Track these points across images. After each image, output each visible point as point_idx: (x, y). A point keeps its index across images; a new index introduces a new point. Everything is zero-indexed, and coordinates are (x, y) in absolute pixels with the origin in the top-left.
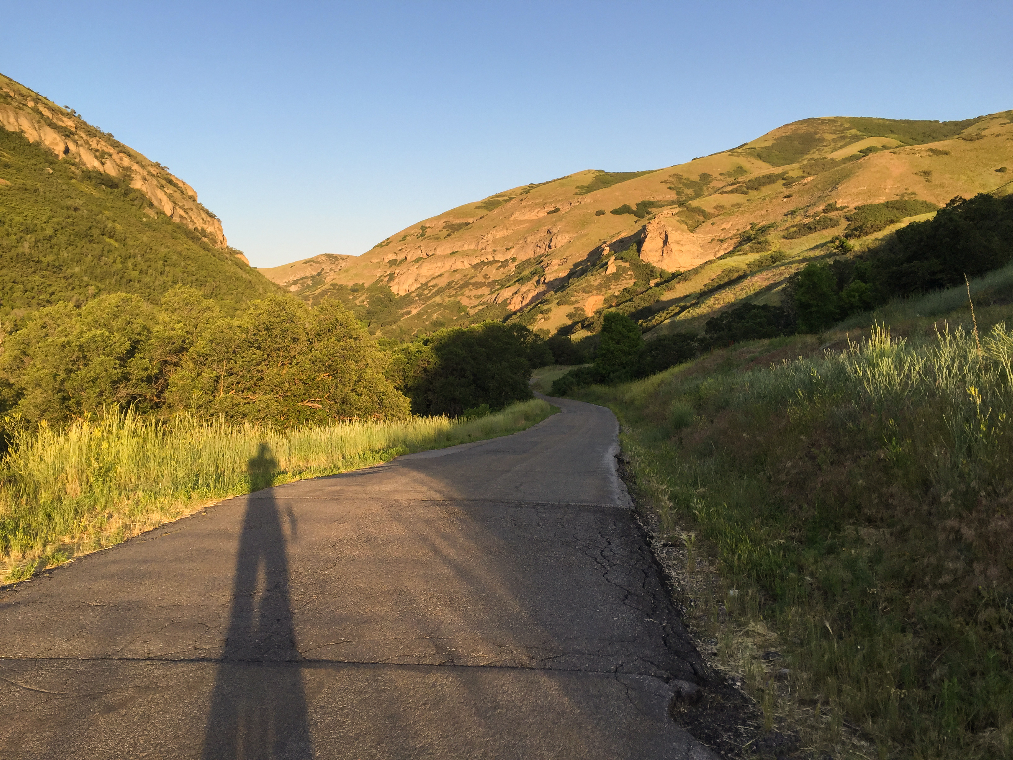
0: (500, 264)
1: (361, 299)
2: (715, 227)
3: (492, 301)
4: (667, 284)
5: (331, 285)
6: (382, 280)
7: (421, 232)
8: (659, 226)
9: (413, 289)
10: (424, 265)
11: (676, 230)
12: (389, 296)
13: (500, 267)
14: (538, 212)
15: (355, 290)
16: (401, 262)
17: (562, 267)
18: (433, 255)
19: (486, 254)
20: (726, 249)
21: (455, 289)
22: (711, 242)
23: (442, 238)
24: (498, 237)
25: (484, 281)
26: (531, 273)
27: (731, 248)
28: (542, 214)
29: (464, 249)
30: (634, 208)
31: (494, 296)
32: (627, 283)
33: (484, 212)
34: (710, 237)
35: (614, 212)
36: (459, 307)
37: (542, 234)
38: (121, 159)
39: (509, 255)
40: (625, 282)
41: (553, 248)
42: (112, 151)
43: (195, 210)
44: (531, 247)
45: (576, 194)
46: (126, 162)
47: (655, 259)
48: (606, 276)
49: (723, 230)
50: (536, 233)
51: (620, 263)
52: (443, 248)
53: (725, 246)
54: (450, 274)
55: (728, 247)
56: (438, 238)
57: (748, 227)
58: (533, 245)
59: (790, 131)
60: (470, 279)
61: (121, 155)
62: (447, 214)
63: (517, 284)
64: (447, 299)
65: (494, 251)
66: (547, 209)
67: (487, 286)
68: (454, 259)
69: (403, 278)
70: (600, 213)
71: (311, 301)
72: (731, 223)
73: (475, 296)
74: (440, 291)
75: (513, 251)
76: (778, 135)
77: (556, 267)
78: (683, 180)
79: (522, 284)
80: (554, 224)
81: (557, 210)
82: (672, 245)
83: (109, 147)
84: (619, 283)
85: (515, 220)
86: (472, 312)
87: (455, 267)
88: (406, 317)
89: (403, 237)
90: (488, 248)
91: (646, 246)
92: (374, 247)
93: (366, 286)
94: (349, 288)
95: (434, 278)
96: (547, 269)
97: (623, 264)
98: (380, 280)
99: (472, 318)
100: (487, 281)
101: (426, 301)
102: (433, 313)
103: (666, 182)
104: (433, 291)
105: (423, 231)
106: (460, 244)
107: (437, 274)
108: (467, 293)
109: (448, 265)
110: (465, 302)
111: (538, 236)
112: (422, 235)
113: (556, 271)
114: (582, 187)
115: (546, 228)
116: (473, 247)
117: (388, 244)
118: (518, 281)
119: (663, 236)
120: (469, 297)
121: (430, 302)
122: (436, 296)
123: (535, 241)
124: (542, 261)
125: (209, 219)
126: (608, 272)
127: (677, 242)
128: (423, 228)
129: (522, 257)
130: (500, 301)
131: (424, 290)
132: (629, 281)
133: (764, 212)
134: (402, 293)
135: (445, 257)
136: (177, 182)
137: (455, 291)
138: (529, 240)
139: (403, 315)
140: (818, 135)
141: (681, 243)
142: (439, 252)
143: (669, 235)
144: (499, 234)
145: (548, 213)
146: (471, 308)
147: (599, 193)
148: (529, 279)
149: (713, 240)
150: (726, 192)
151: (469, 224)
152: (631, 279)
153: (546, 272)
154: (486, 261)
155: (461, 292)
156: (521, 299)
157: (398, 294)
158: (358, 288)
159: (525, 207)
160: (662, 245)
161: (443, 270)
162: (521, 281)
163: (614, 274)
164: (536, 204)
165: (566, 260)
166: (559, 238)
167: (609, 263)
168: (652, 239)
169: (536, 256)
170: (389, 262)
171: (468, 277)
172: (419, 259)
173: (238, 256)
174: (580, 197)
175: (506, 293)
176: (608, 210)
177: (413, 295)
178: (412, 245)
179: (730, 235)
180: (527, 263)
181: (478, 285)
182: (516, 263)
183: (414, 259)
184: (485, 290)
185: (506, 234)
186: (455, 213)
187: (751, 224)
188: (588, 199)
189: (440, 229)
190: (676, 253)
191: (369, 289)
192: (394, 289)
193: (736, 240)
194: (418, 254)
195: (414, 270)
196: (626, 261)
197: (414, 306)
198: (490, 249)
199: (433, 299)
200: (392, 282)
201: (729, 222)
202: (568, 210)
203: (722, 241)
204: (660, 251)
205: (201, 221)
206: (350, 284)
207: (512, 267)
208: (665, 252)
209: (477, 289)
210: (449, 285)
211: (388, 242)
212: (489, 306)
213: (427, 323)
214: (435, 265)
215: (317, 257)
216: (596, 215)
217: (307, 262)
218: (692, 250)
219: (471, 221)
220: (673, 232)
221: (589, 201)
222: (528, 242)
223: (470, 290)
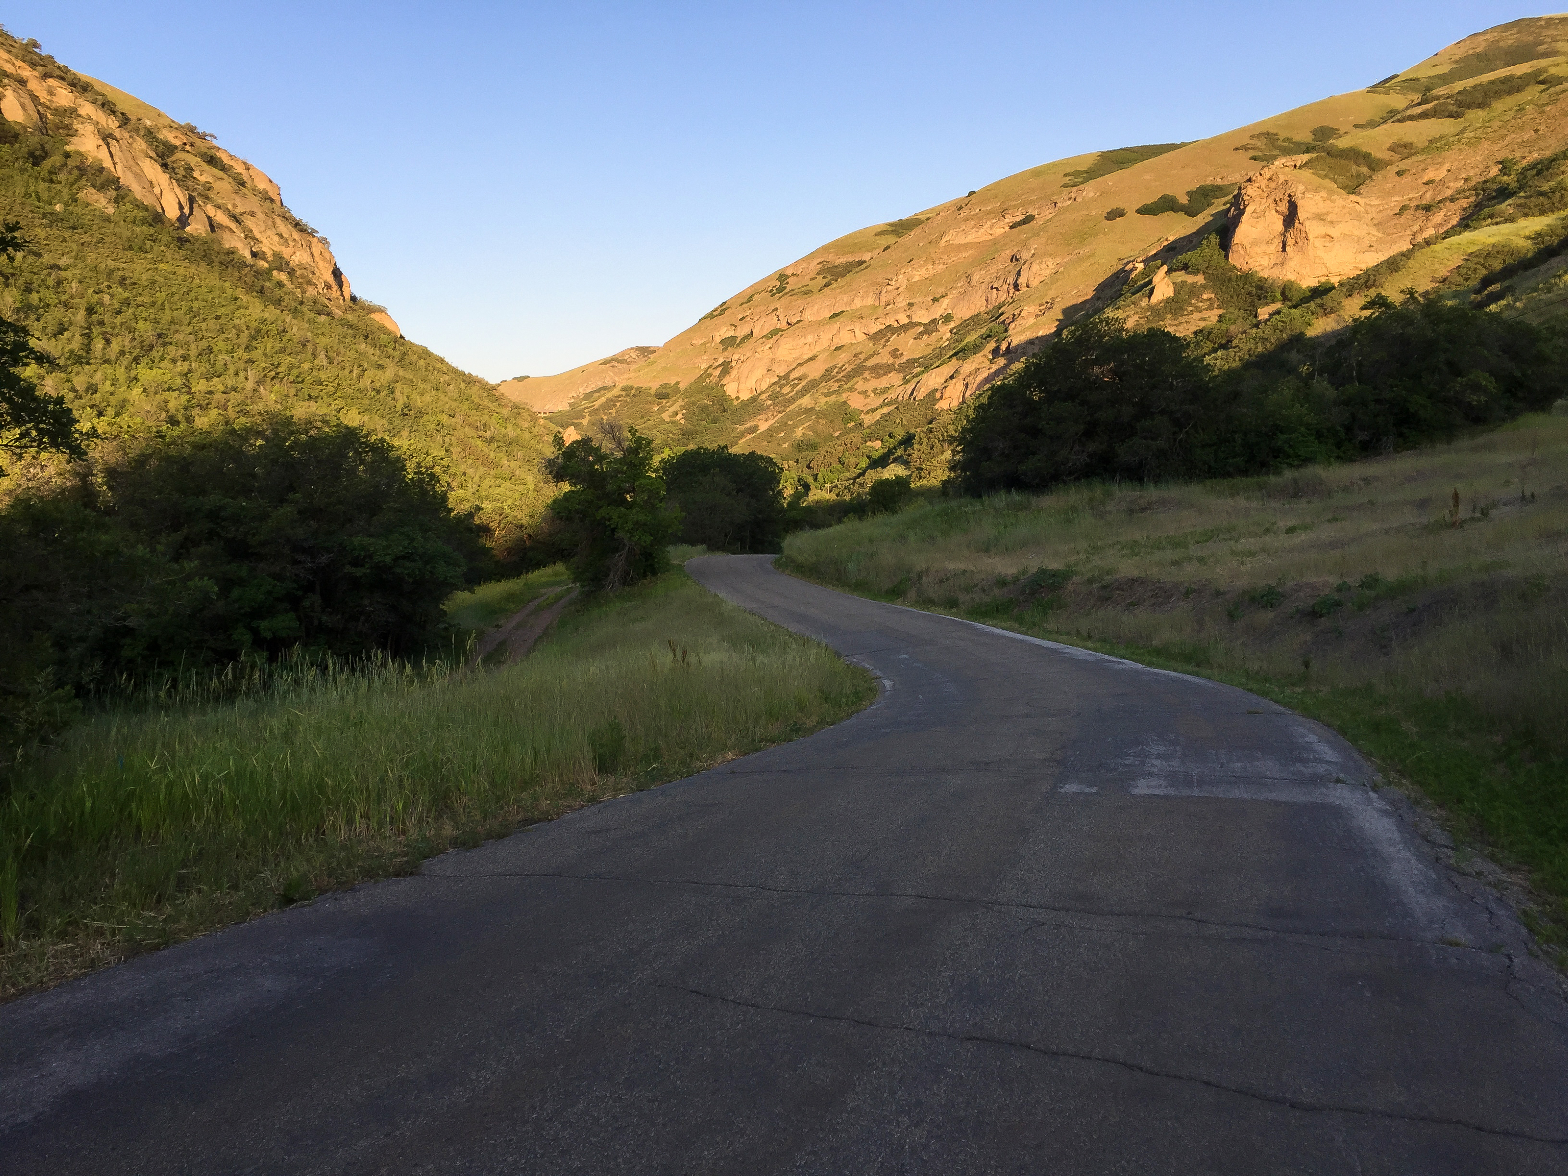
0: (922, 329)
1: (672, 410)
2: (1406, 179)
3: (906, 397)
4: (1319, 301)
5: (623, 389)
6: (710, 375)
7: (778, 284)
8: (1272, 185)
9: (764, 386)
10: (783, 341)
11: (1316, 190)
12: (722, 401)
13: (922, 334)
14: (992, 227)
15: (662, 395)
16: (743, 341)
17: (1043, 319)
18: (798, 322)
19: (896, 312)
20: (1441, 225)
21: (838, 381)
22: (1400, 214)
23: (815, 290)
24: (916, 279)
25: (891, 362)
26: (981, 337)
27: (1455, 221)
28: (1000, 229)
29: (854, 307)
30: (1184, 200)
31: (910, 387)
32: (1204, 319)
33: (890, 239)
34: (1396, 201)
35: (1144, 211)
36: (844, 413)
37: (1002, 263)
38: (51, 93)
39: (938, 311)
40: (1197, 315)
41: (1024, 289)
42: (26, 72)
43: (260, 215)
44: (980, 292)
45: (1065, 186)
46: (64, 97)
47: (1265, 262)
48: (1151, 308)
49: (1426, 184)
50: (988, 265)
51: (1181, 276)
52: (816, 307)
53: (1438, 217)
54: (831, 355)
55: (1447, 219)
56: (808, 293)
57: (1494, 171)
58: (983, 286)
59: (1484, 44)
60: (866, 360)
61: (51, 82)
62: (826, 249)
63: (954, 360)
64: (823, 400)
65: (911, 305)
66: (1009, 219)
67: (898, 371)
68: (836, 326)
69: (745, 368)
70: (1115, 214)
71: (588, 418)
72: (1447, 166)
73: (874, 391)
74: (813, 385)
75: (945, 302)
76: (1459, 54)
77: (1032, 320)
78: (1279, 143)
79: (964, 359)
80: (1025, 244)
81: (1028, 219)
82: (1307, 223)
83: (19, 63)
84: (1182, 319)
85: (948, 245)
86: (868, 420)
87: (838, 342)
88: (749, 437)
89: (748, 298)
90: (899, 299)
91: (1244, 232)
92: (700, 320)
93: (682, 386)
94: (653, 392)
95: (800, 365)
96: (1012, 325)
97: (1191, 279)
98: (706, 374)
99: (868, 431)
100: (898, 361)
101: (786, 407)
102: (796, 426)
103: (1245, 148)
104: (799, 387)
105: (782, 282)
106: (846, 298)
107: (806, 357)
108: (860, 385)
109: (826, 339)
110: (856, 402)
111: (993, 269)
112: (780, 290)
113: (1030, 327)
114: (1076, 174)
115: (1008, 253)
116: (870, 301)
117: (723, 311)
118: (955, 354)
119: (1284, 207)
120: (865, 393)
121: (792, 407)
122: (804, 395)
123: (987, 280)
124: (1002, 314)
125: (296, 235)
126: (1157, 297)
127: (1320, 218)
128: (782, 277)
129: (964, 312)
130: (920, 395)
131: (782, 387)
132: (1206, 314)
133: (1528, 135)
134: (745, 396)
135: (820, 323)
136: (231, 163)
137: (836, 385)
138: (975, 278)
139: (742, 435)
140: (1545, 46)
141: (1329, 218)
142: (808, 316)
143: (1300, 203)
144: (918, 274)
145: (1011, 227)
146: (867, 413)
147: (1110, 180)
148: (976, 348)
149: (1403, 209)
150: (1411, 118)
151: (864, 262)
152: (1210, 308)
153: (1010, 332)
154: (896, 325)
155: (849, 385)
156: (962, 387)
157: (737, 398)
158: (668, 391)
159: (966, 220)
160: (1279, 226)
161: (816, 350)
162: (962, 353)
163: (1168, 301)
164: (989, 212)
165: (1050, 305)
166: (1035, 267)
167: (1156, 279)
168: (1257, 215)
169: (990, 307)
170: (722, 342)
171: (862, 356)
172: (774, 332)
173: (376, 317)
174: (1074, 189)
175: (933, 379)
176: (1131, 207)
177: (764, 396)
178: (763, 308)
179: (1448, 193)
180: (975, 321)
181: (880, 370)
182: (952, 325)
183: (765, 332)
184: (895, 378)
185: (932, 272)
186: (840, 246)
187: (1501, 163)
188: (1089, 190)
189: (812, 275)
190: (1318, 243)
191: (688, 393)
192: (731, 389)
193: (1464, 203)
194: (772, 323)
195: (764, 349)
196: (1196, 272)
197: (764, 416)
198: (902, 302)
199: (798, 402)
200: (727, 377)
201: (1442, 164)
202: (1050, 216)
203: (1428, 208)
204: (1278, 242)
205: (276, 238)
206: (655, 386)
207: (945, 332)
208: (1290, 242)
209: (878, 376)
210: (827, 376)
211: (723, 308)
212: (900, 406)
213: (785, 446)
214: (803, 341)
215: (623, 353)
216: (1107, 218)
217: (606, 362)
218: (1356, 232)
219: (866, 257)
220: (1308, 195)
221: (1091, 194)
222: (974, 283)
223: (865, 379)
